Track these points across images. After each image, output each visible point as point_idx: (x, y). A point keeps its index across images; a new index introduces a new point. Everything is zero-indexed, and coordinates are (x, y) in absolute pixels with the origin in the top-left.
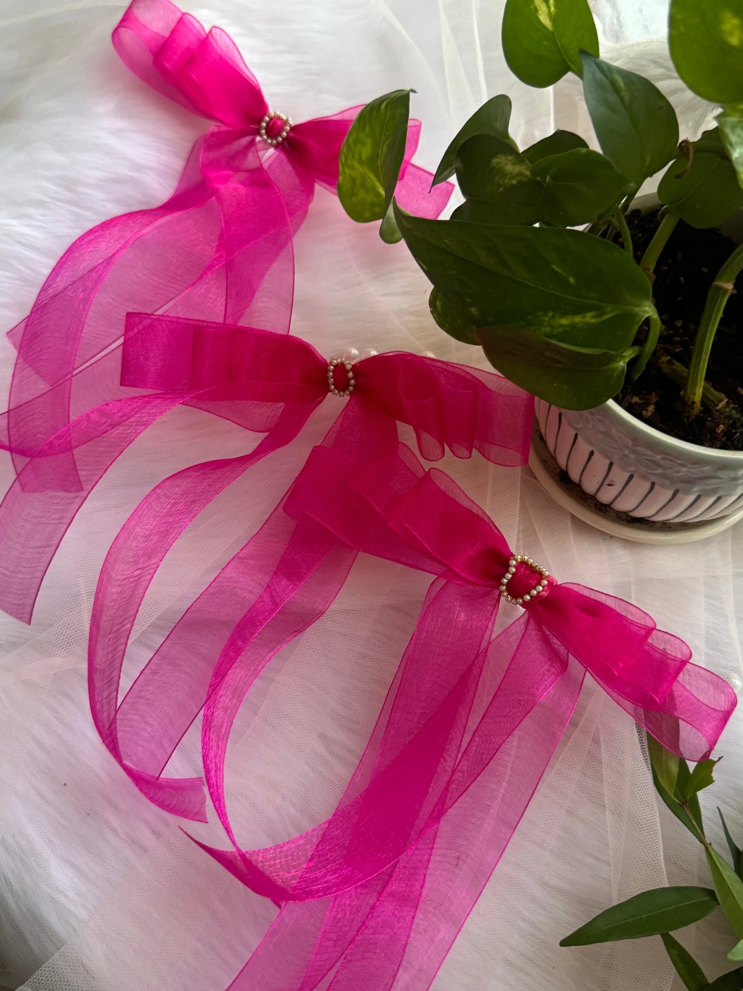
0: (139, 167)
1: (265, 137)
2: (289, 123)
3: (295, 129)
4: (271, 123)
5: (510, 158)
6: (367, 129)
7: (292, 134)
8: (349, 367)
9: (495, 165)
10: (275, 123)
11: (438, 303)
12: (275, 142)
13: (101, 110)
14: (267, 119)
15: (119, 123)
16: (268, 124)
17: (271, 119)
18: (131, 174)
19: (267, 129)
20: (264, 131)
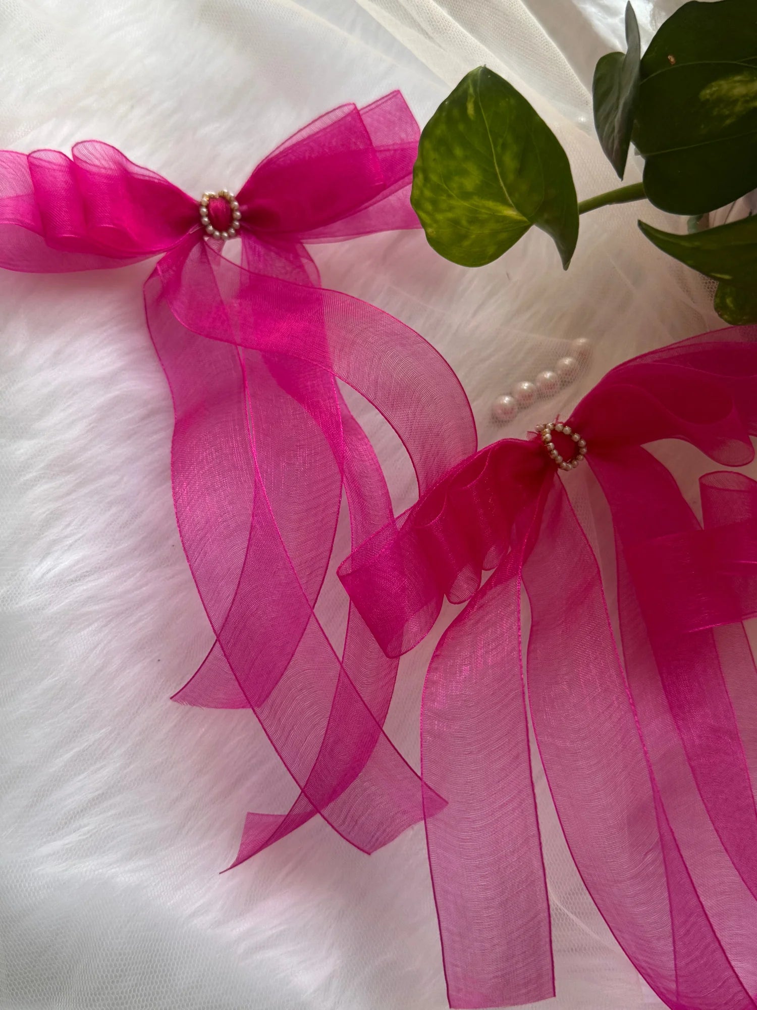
0: (109, 380)
1: (217, 233)
2: (231, 197)
3: (242, 196)
4: (212, 212)
5: (738, 78)
6: (458, 152)
7: (245, 207)
8: (567, 430)
9: (708, 97)
10: (216, 210)
11: (728, 301)
12: (232, 231)
13: (18, 347)
14: (205, 210)
15: (50, 345)
16: (209, 216)
17: (207, 207)
18: (110, 395)
19: (212, 222)
20: (211, 228)
